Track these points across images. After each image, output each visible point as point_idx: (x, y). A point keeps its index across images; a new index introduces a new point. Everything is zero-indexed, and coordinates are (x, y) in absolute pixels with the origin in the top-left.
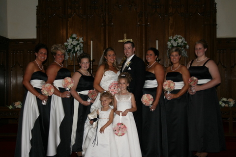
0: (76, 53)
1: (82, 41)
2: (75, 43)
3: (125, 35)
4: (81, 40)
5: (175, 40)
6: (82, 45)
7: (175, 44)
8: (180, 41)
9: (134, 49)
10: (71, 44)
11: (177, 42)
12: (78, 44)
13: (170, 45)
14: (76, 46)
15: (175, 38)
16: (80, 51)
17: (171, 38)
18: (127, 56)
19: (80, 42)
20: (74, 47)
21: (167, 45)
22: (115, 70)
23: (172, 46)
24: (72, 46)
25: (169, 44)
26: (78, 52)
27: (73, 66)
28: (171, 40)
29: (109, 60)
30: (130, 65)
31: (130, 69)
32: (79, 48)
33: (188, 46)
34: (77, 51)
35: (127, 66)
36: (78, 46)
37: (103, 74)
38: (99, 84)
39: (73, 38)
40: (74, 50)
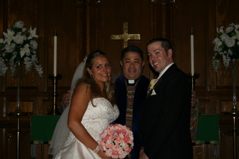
0: (22, 60)
1: (36, 36)
2: (20, 39)
3: (125, 26)
4: (33, 33)
5: (230, 35)
6: (35, 45)
7: (230, 43)
10: (12, 42)
11: (234, 38)
12: (26, 42)
13: (220, 44)
14: (23, 46)
15: (229, 29)
16: (30, 57)
17: (221, 31)
19: (30, 38)
20: (18, 47)
21: (214, 45)
23: (225, 47)
24: (14, 46)
25: (218, 42)
26: (26, 59)
27: (16, 88)
28: (221, 34)
32: (28, 51)
34: (25, 56)
36: (27, 46)
39: (17, 31)
40: (19, 55)
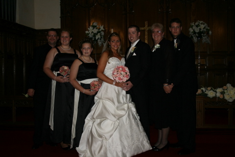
0: (97, 41)
1: (103, 29)
2: (95, 31)
3: (146, 23)
4: (102, 28)
5: (197, 26)
6: (103, 33)
7: (197, 30)
8: (202, 26)
10: (92, 32)
11: (199, 28)
12: (98, 32)
13: (192, 31)
14: (97, 34)
15: (197, 24)
16: (100, 39)
17: (193, 24)
18: (132, 41)
19: (100, 30)
20: (95, 35)
21: (189, 32)
22: (119, 57)
23: (194, 32)
24: (93, 34)
25: (191, 30)
26: (99, 40)
27: (95, 54)
28: (193, 26)
29: (113, 47)
30: (135, 51)
31: (134, 54)
32: (100, 36)
33: (210, 32)
34: (98, 39)
35: (132, 52)
36: (99, 34)
38: (103, 72)
39: (94, 27)
40: (95, 39)
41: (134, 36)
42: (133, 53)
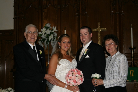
0: (50, 42)
1: (56, 30)
2: (48, 32)
4: (55, 29)
6: (56, 34)
9: (91, 34)
10: (45, 33)
12: (51, 33)
14: (50, 35)
16: (53, 40)
18: (84, 43)
19: (53, 31)
20: (48, 36)
22: (70, 59)
24: (46, 35)
26: (52, 41)
31: (88, 56)
32: (52, 37)
34: (51, 40)
35: (85, 53)
36: (52, 35)
37: (57, 64)
39: (47, 28)
40: (48, 40)
41: (86, 37)
42: (86, 55)
